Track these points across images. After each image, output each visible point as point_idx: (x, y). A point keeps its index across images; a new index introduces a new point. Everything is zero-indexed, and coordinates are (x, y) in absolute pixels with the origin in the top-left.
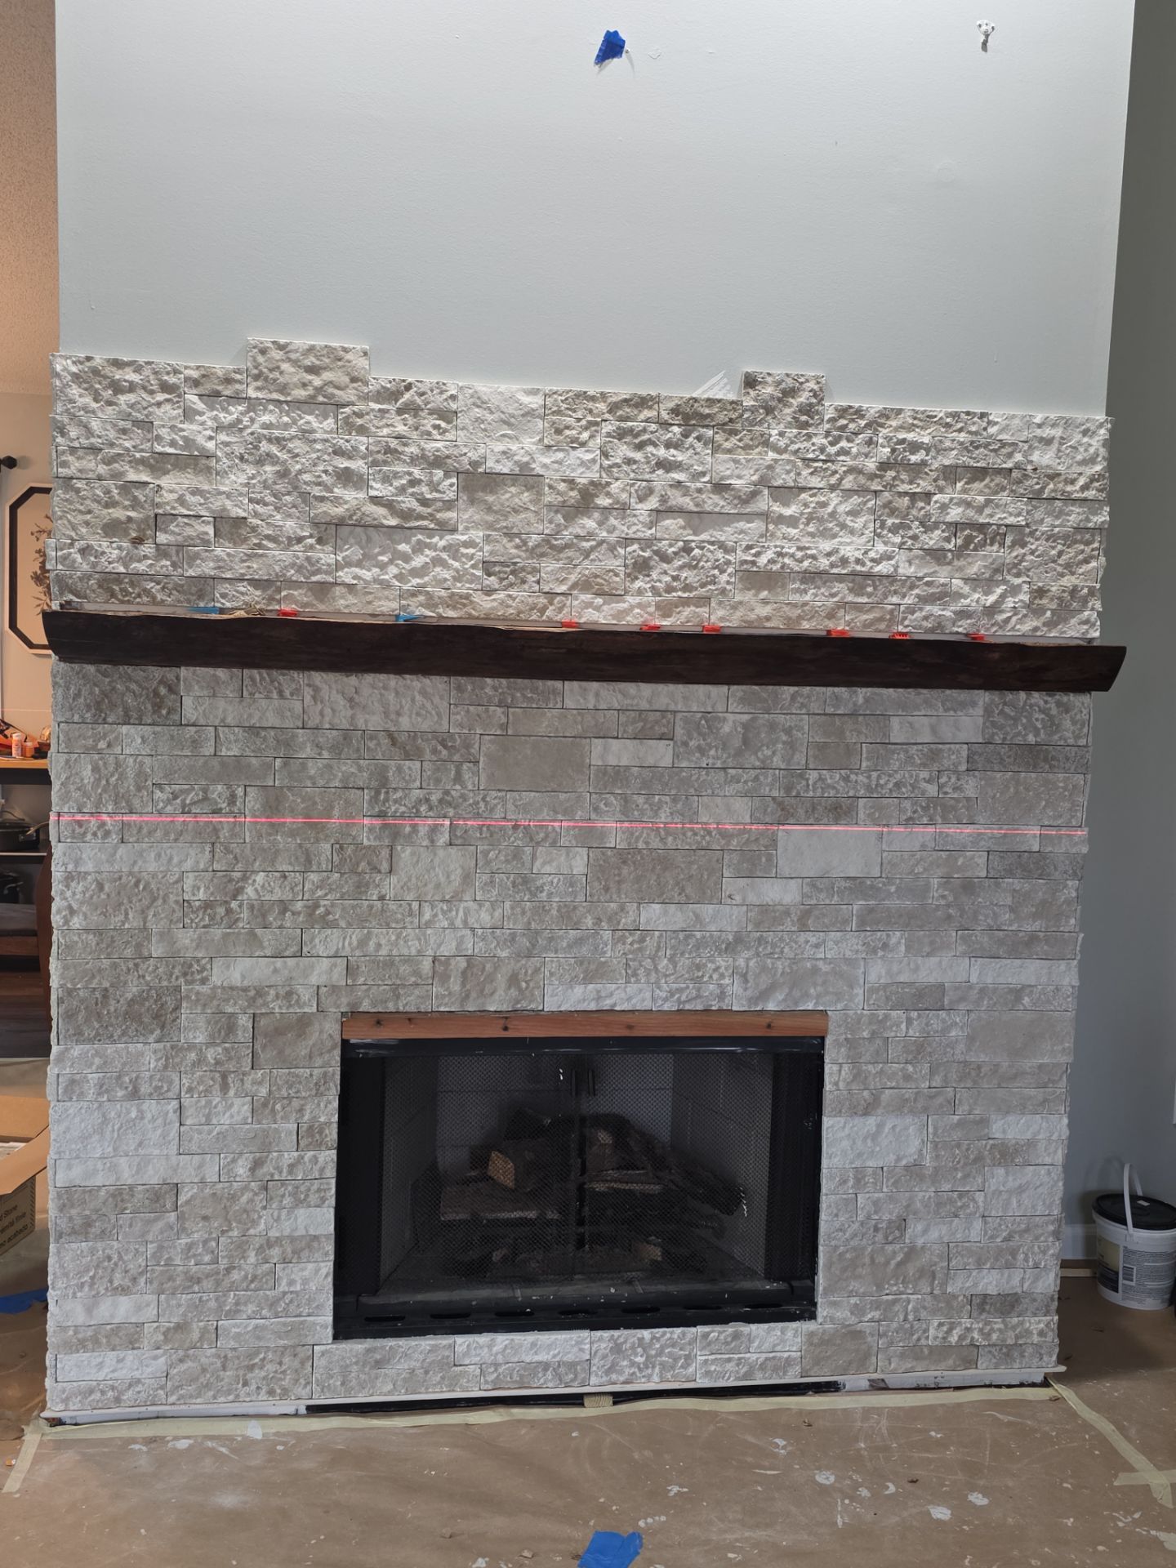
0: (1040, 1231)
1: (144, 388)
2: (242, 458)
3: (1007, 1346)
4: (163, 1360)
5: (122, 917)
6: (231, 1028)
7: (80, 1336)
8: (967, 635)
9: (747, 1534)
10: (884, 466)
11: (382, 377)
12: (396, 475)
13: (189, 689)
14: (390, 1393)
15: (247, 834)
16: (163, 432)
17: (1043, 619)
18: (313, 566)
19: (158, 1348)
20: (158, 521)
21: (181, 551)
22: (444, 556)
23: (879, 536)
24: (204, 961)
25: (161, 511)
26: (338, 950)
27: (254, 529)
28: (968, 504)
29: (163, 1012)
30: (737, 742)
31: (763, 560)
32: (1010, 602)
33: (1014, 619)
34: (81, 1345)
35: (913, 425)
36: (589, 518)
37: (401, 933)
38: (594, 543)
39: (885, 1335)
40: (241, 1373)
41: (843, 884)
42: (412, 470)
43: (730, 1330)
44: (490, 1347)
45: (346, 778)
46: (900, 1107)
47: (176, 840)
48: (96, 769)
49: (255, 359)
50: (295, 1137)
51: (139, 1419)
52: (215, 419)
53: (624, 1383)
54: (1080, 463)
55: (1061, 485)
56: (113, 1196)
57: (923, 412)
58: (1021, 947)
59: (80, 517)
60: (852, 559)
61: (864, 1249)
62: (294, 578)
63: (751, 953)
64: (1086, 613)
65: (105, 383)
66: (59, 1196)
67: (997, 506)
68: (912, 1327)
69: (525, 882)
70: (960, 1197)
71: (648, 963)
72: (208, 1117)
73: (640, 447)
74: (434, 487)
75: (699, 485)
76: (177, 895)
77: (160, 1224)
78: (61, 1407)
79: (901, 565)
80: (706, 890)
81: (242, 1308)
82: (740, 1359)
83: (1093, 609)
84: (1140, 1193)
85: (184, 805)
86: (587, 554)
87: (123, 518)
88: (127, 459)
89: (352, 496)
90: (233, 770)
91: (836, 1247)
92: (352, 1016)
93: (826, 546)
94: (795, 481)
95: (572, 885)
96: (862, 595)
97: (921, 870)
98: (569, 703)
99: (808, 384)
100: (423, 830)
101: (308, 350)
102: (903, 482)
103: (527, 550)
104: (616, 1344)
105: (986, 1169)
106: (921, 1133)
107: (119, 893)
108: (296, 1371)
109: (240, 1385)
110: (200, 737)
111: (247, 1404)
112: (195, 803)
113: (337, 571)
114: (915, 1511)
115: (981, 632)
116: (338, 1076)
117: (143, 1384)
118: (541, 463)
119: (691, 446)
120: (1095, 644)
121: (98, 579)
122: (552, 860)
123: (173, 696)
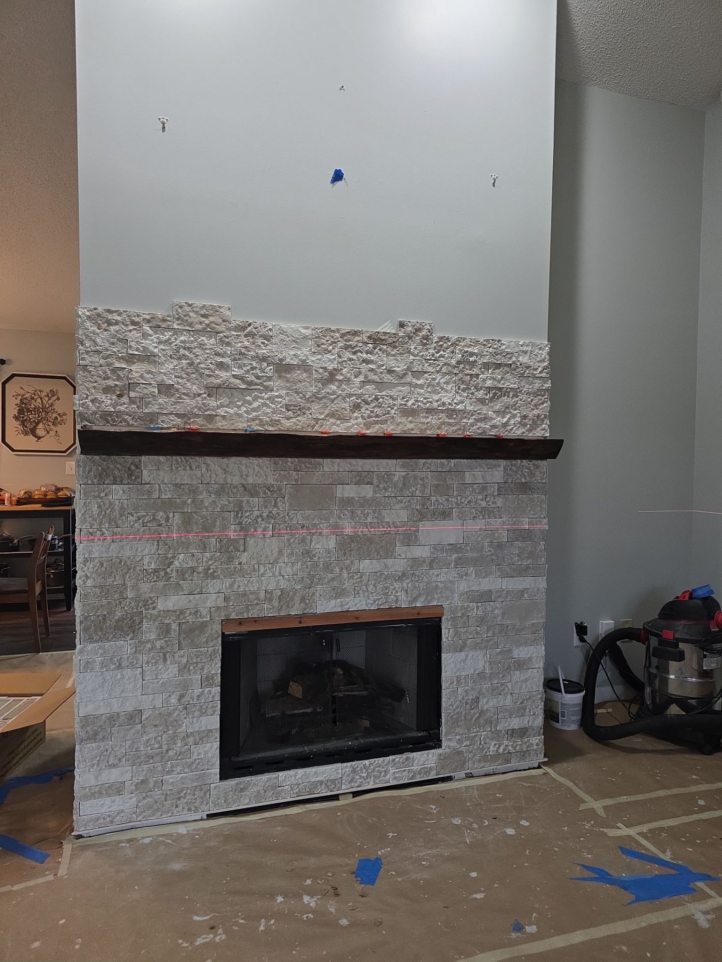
0: (535, 698)
1: (123, 323)
2: (171, 357)
3: (523, 751)
4: (135, 799)
5: (113, 579)
6: (168, 631)
7: (92, 791)
8: (495, 436)
9: (428, 852)
10: (459, 363)
11: (238, 319)
12: (245, 365)
13: (146, 466)
14: (248, 804)
15: (175, 535)
16: (133, 344)
17: (526, 428)
18: (206, 407)
19: (132, 793)
20: (131, 386)
21: (142, 401)
22: (268, 402)
23: (457, 393)
24: (154, 599)
25: (132, 382)
26: (220, 589)
27: (177, 390)
28: (494, 379)
29: (134, 625)
30: (401, 485)
31: (410, 403)
32: (512, 422)
33: (515, 428)
34: (93, 796)
35: (470, 345)
36: (333, 385)
37: (249, 580)
38: (335, 396)
39: (472, 752)
40: (175, 801)
41: (448, 547)
42: (252, 362)
43: (404, 756)
44: (295, 776)
45: (222, 508)
46: (476, 647)
47: (140, 540)
48: (100, 506)
49: (177, 311)
50: (200, 682)
51: (122, 831)
52: (158, 338)
53: (357, 787)
54: (538, 362)
55: (531, 371)
56: (109, 718)
57: (474, 339)
58: (522, 572)
59: (91, 384)
60: (447, 403)
61: (461, 713)
62: (197, 413)
63: (409, 580)
64: (543, 426)
65: (104, 320)
66: (81, 721)
67: (506, 380)
68: (483, 747)
69: (308, 553)
70: (501, 686)
71: (364, 588)
72: (157, 675)
73: (355, 353)
74: (263, 371)
75: (381, 370)
76: (140, 567)
77: (133, 731)
78: (82, 829)
79: (467, 405)
80: (389, 553)
81: (175, 769)
82: (409, 770)
83: (546, 424)
85: (143, 522)
86: (333, 401)
87: (113, 385)
88: (115, 357)
89: (223, 374)
90: (168, 505)
91: (450, 713)
92: (226, 622)
93: (436, 397)
94: (422, 369)
95: (329, 553)
96: (452, 419)
97: (480, 539)
98: (326, 469)
99: (426, 326)
100: (260, 530)
101: (203, 307)
102: (467, 369)
103: (305, 399)
104: (353, 769)
105: (512, 672)
106: (484, 658)
107: (111, 567)
108: (202, 798)
109: (174, 808)
110: (151, 490)
111: (178, 817)
112: (149, 521)
113: (217, 409)
114: (499, 832)
115: (502, 434)
116: (220, 651)
117: (125, 812)
118: (311, 360)
119: (377, 353)
120: (548, 438)
121: (100, 414)
122: (320, 542)
123: (138, 470)
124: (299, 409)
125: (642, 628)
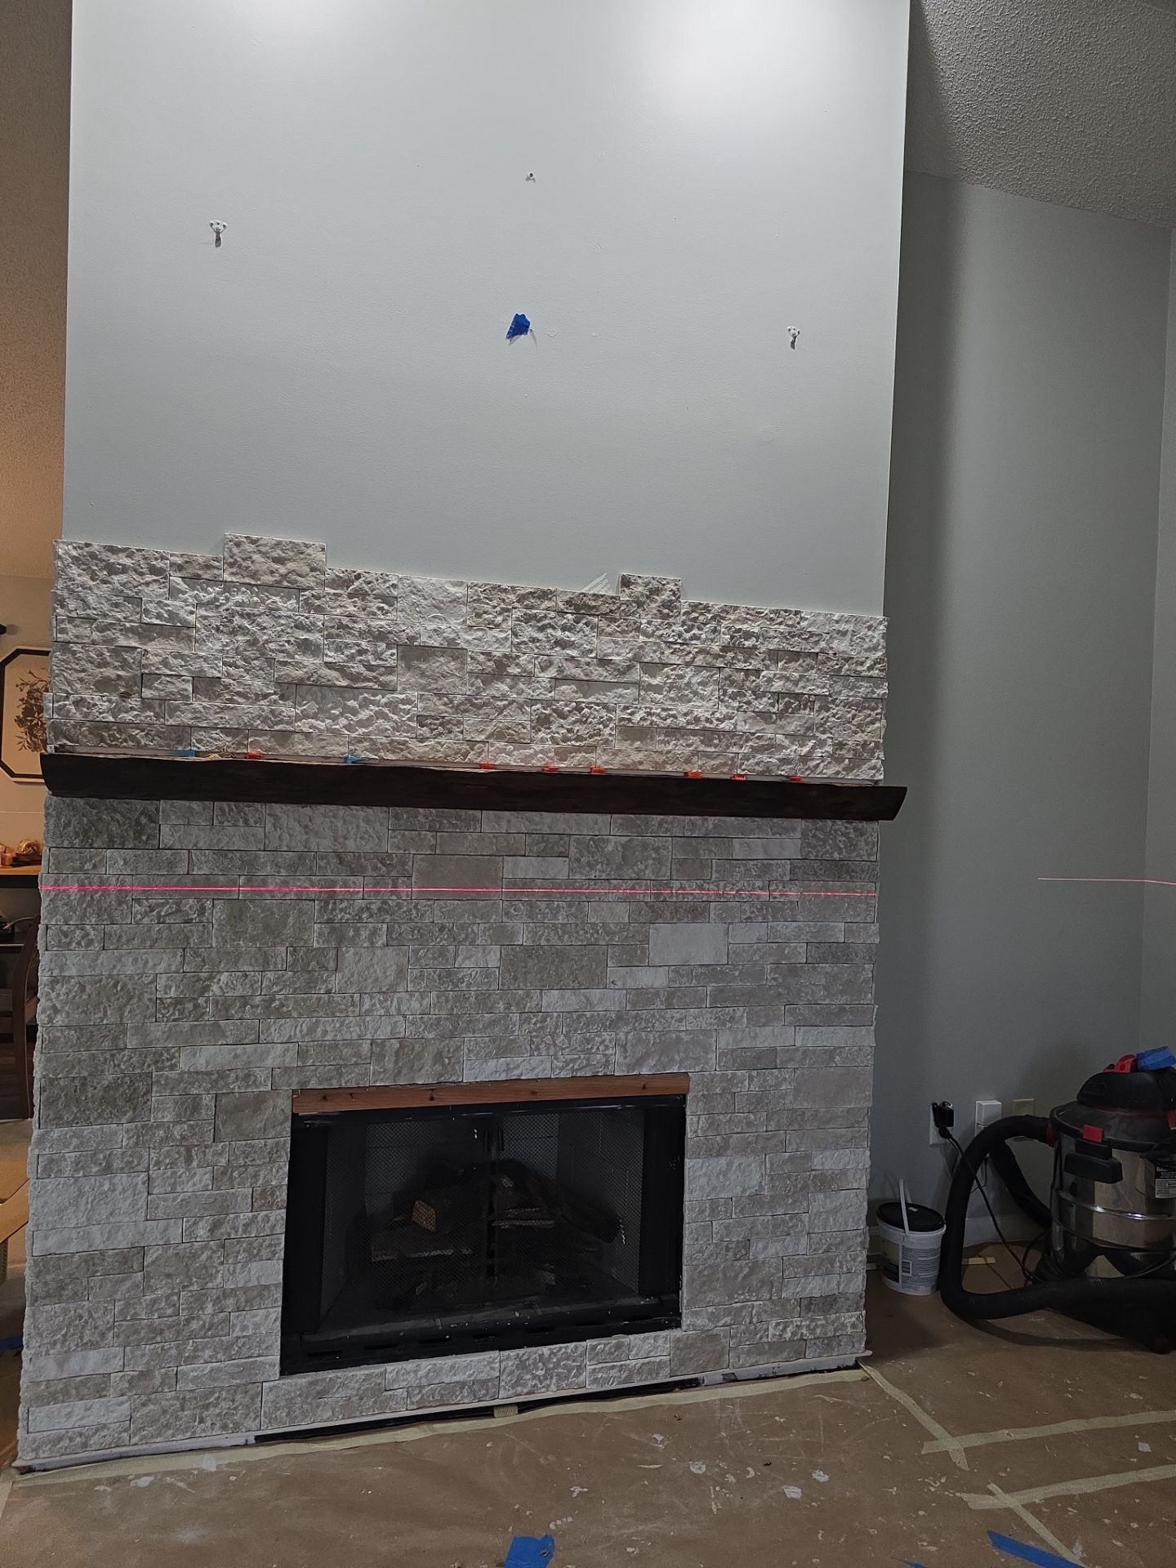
0: (851, 1243)
1: (135, 571)
2: (218, 629)
3: (827, 1338)
4: (127, 1405)
5: (101, 1015)
6: (195, 1106)
7: (51, 1390)
8: (787, 777)
9: (640, 1528)
10: (725, 649)
11: (336, 568)
12: (347, 646)
13: (167, 818)
14: (328, 1420)
15: (214, 939)
16: (151, 607)
17: (842, 765)
18: (276, 718)
19: (122, 1395)
20: (145, 679)
21: (163, 704)
22: (386, 710)
23: (722, 701)
24: (173, 1050)
25: (147, 671)
26: (290, 1036)
27: (227, 687)
28: (788, 679)
29: (136, 1096)
30: (618, 859)
31: (637, 718)
32: (818, 753)
33: (822, 765)
34: (53, 1398)
35: (747, 619)
36: (503, 683)
37: (344, 1021)
38: (506, 702)
39: (735, 1336)
40: (198, 1411)
41: (700, 970)
42: (360, 642)
43: (614, 1341)
44: (416, 1372)
45: (299, 892)
46: (745, 1148)
47: (151, 947)
48: (81, 885)
49: (231, 551)
50: (250, 1200)
51: (105, 1461)
52: (196, 597)
53: (527, 1394)
54: (866, 650)
55: (854, 666)
56: (86, 1261)
57: (753, 610)
58: (831, 1017)
59: (76, 675)
60: (703, 719)
61: (718, 1266)
62: (260, 727)
63: (629, 1028)
64: (874, 761)
65: (102, 565)
66: (36, 1264)
67: (808, 680)
68: (756, 1328)
69: (449, 975)
71: (548, 1039)
72: (173, 1186)
73: (542, 629)
74: (378, 656)
75: (588, 660)
76: (151, 993)
77: (128, 1284)
78: (32, 1455)
79: (739, 723)
80: (596, 979)
81: (200, 1354)
82: (622, 1365)
83: (878, 758)
85: (159, 916)
86: (501, 711)
87: (113, 677)
88: (119, 627)
89: (309, 661)
91: (698, 1266)
92: (301, 1094)
93: (684, 708)
94: (660, 658)
95: (486, 976)
96: (711, 746)
97: (758, 958)
98: (486, 829)
99: (669, 586)
100: (364, 934)
101: (276, 545)
102: (739, 661)
103: (453, 707)
104: (521, 1361)
105: (810, 1195)
106: (761, 1168)
107: (99, 993)
108: (247, 1406)
109: (196, 1423)
110: (175, 859)
111: (203, 1439)
112: (170, 914)
113: (296, 721)
114: (773, 1492)
115: (799, 775)
116: (289, 1146)
117: (108, 1429)
118: (464, 639)
119: (581, 630)
120: (880, 785)
121: (89, 727)
122: (471, 956)
123: (153, 825)
124: (441, 724)
125: (1048, 1117)
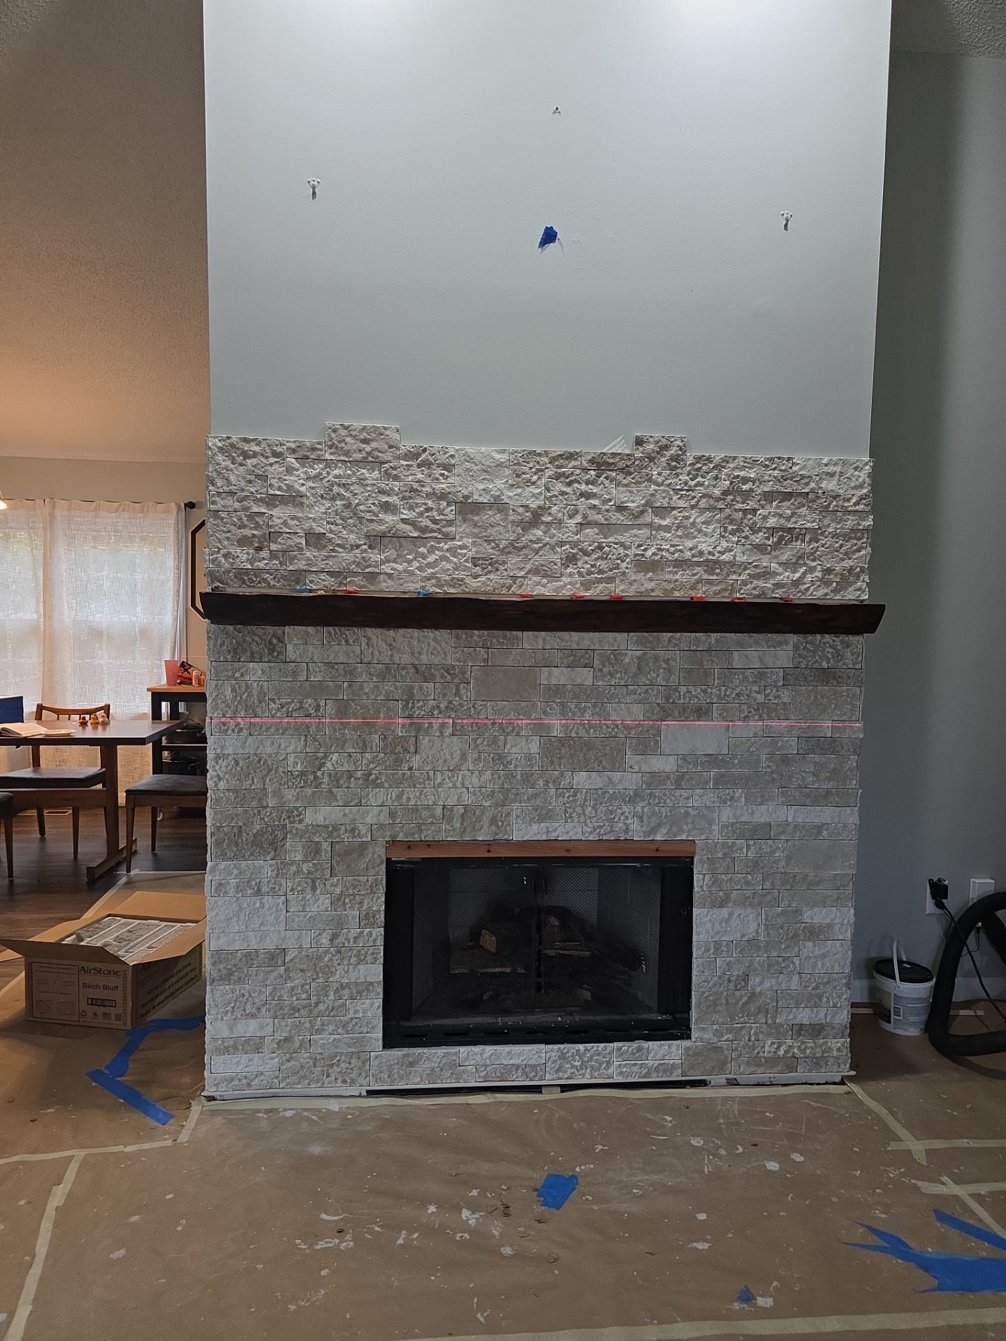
0: (837, 983)
1: (262, 455)
2: (322, 497)
3: (816, 1058)
5: (250, 782)
6: (317, 851)
7: (225, 1044)
8: (781, 599)
9: (646, 1177)
10: (726, 493)
11: (407, 445)
12: (417, 505)
13: (291, 640)
14: (418, 1083)
15: (327, 729)
16: (274, 482)
17: (831, 588)
18: (366, 562)
19: (274, 1053)
20: (272, 536)
21: (285, 555)
22: (448, 554)
23: (723, 537)
24: (300, 809)
25: (273, 530)
26: (383, 801)
27: (330, 540)
28: (781, 516)
29: (276, 841)
30: (634, 669)
31: (649, 553)
32: (809, 578)
33: (812, 588)
34: (226, 1050)
35: (744, 466)
36: (538, 529)
37: (423, 791)
38: (541, 545)
39: (736, 1049)
40: (325, 1069)
41: (704, 759)
42: (427, 502)
43: (635, 1045)
44: (481, 1054)
45: (387, 695)
46: (743, 903)
47: (283, 734)
48: (234, 690)
49: (330, 436)
50: (358, 919)
51: (262, 1097)
52: (306, 473)
53: (567, 1078)
54: (853, 488)
55: (841, 502)
56: (246, 956)
57: (750, 458)
58: (821, 799)
59: (224, 535)
61: (722, 993)
62: (355, 570)
63: (645, 803)
64: (859, 584)
65: (239, 452)
66: (212, 956)
67: (800, 516)
68: (754, 1045)
69: (500, 758)
71: (579, 809)
72: (304, 906)
73: (569, 484)
74: (441, 512)
75: (608, 507)
76: (284, 768)
77: (275, 974)
78: (215, 1089)
79: (738, 555)
80: (617, 764)
81: (326, 1028)
82: (642, 1064)
83: (863, 581)
84: (905, 960)
85: (288, 712)
86: (537, 552)
87: (250, 535)
88: (252, 498)
89: (389, 518)
90: (318, 690)
91: (703, 993)
92: (392, 844)
93: (689, 544)
94: (669, 503)
95: (529, 760)
96: (713, 574)
97: (754, 749)
98: (526, 645)
99: (676, 442)
100: (436, 726)
101: (362, 429)
102: (738, 502)
103: (499, 550)
104: (562, 1053)
105: (800, 942)
106: (757, 919)
107: (248, 767)
108: (360, 1068)
109: (325, 1077)
110: (297, 669)
111: (330, 1089)
112: (295, 710)
113: (381, 565)
114: (755, 1164)
115: (791, 597)
116: (384, 882)
117: (265, 1075)
118: (507, 495)
119: (602, 483)
120: (865, 603)
121: (235, 573)
122: (517, 745)
123: (281, 644)
124: (490, 564)
